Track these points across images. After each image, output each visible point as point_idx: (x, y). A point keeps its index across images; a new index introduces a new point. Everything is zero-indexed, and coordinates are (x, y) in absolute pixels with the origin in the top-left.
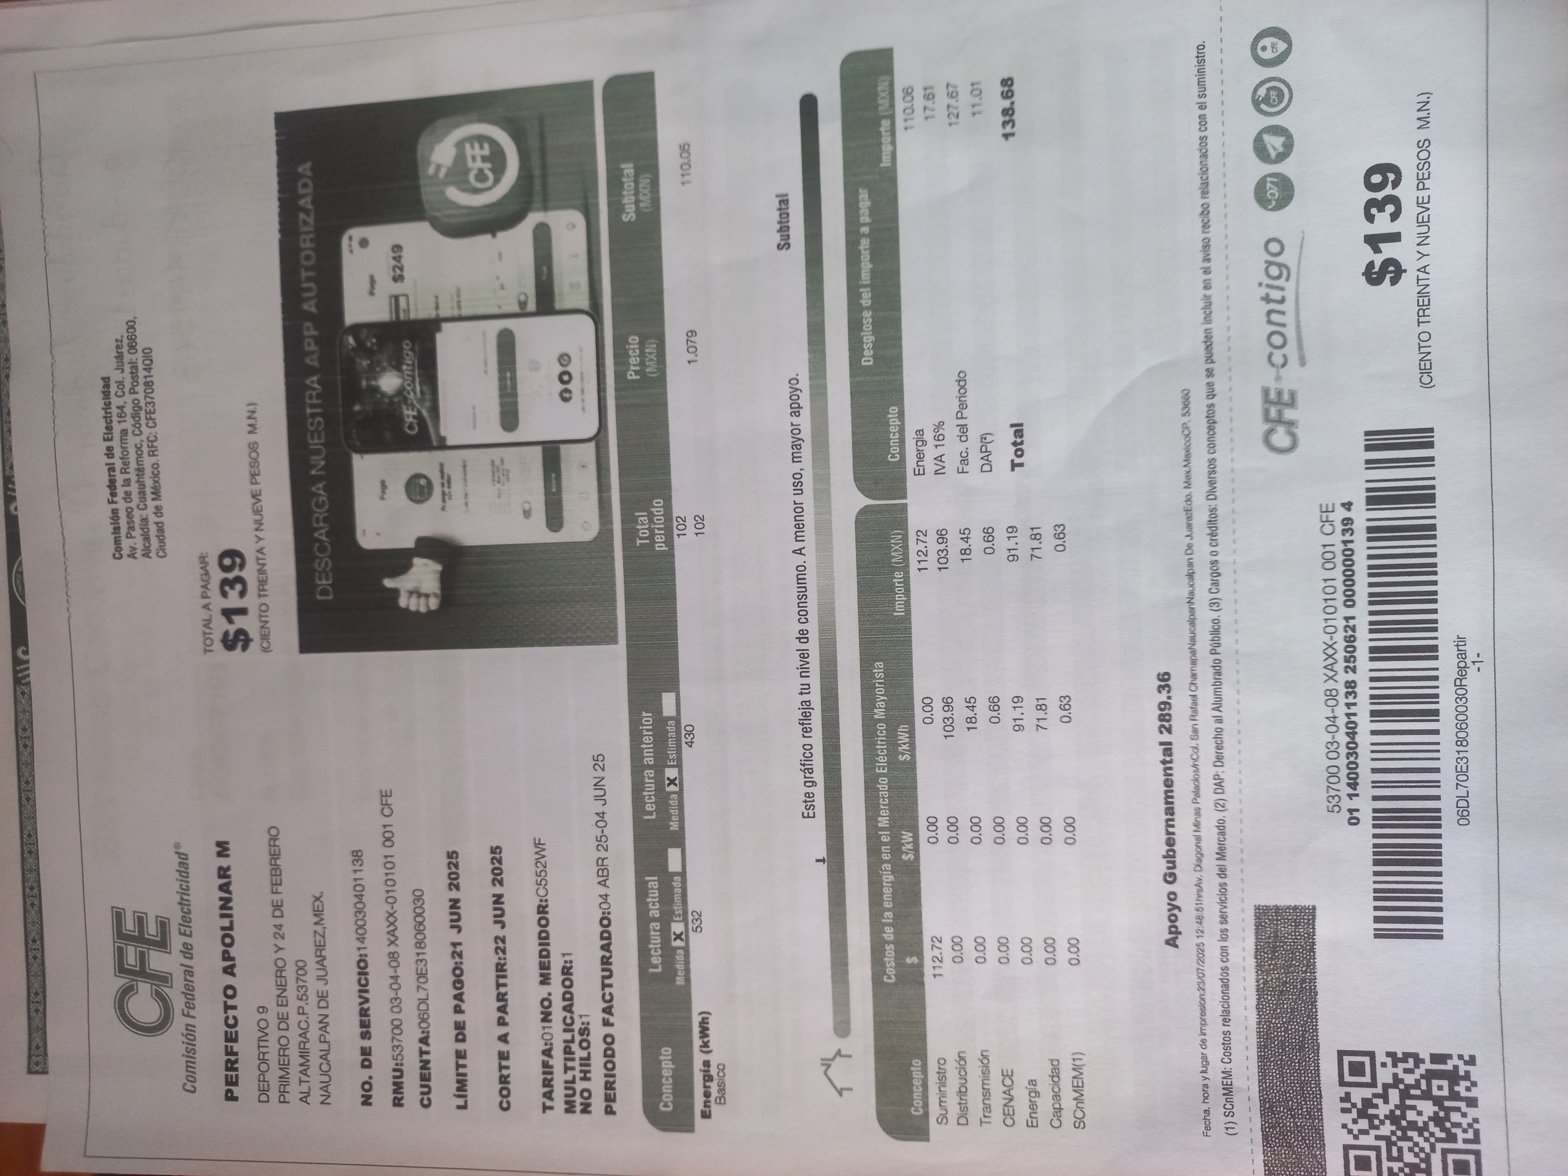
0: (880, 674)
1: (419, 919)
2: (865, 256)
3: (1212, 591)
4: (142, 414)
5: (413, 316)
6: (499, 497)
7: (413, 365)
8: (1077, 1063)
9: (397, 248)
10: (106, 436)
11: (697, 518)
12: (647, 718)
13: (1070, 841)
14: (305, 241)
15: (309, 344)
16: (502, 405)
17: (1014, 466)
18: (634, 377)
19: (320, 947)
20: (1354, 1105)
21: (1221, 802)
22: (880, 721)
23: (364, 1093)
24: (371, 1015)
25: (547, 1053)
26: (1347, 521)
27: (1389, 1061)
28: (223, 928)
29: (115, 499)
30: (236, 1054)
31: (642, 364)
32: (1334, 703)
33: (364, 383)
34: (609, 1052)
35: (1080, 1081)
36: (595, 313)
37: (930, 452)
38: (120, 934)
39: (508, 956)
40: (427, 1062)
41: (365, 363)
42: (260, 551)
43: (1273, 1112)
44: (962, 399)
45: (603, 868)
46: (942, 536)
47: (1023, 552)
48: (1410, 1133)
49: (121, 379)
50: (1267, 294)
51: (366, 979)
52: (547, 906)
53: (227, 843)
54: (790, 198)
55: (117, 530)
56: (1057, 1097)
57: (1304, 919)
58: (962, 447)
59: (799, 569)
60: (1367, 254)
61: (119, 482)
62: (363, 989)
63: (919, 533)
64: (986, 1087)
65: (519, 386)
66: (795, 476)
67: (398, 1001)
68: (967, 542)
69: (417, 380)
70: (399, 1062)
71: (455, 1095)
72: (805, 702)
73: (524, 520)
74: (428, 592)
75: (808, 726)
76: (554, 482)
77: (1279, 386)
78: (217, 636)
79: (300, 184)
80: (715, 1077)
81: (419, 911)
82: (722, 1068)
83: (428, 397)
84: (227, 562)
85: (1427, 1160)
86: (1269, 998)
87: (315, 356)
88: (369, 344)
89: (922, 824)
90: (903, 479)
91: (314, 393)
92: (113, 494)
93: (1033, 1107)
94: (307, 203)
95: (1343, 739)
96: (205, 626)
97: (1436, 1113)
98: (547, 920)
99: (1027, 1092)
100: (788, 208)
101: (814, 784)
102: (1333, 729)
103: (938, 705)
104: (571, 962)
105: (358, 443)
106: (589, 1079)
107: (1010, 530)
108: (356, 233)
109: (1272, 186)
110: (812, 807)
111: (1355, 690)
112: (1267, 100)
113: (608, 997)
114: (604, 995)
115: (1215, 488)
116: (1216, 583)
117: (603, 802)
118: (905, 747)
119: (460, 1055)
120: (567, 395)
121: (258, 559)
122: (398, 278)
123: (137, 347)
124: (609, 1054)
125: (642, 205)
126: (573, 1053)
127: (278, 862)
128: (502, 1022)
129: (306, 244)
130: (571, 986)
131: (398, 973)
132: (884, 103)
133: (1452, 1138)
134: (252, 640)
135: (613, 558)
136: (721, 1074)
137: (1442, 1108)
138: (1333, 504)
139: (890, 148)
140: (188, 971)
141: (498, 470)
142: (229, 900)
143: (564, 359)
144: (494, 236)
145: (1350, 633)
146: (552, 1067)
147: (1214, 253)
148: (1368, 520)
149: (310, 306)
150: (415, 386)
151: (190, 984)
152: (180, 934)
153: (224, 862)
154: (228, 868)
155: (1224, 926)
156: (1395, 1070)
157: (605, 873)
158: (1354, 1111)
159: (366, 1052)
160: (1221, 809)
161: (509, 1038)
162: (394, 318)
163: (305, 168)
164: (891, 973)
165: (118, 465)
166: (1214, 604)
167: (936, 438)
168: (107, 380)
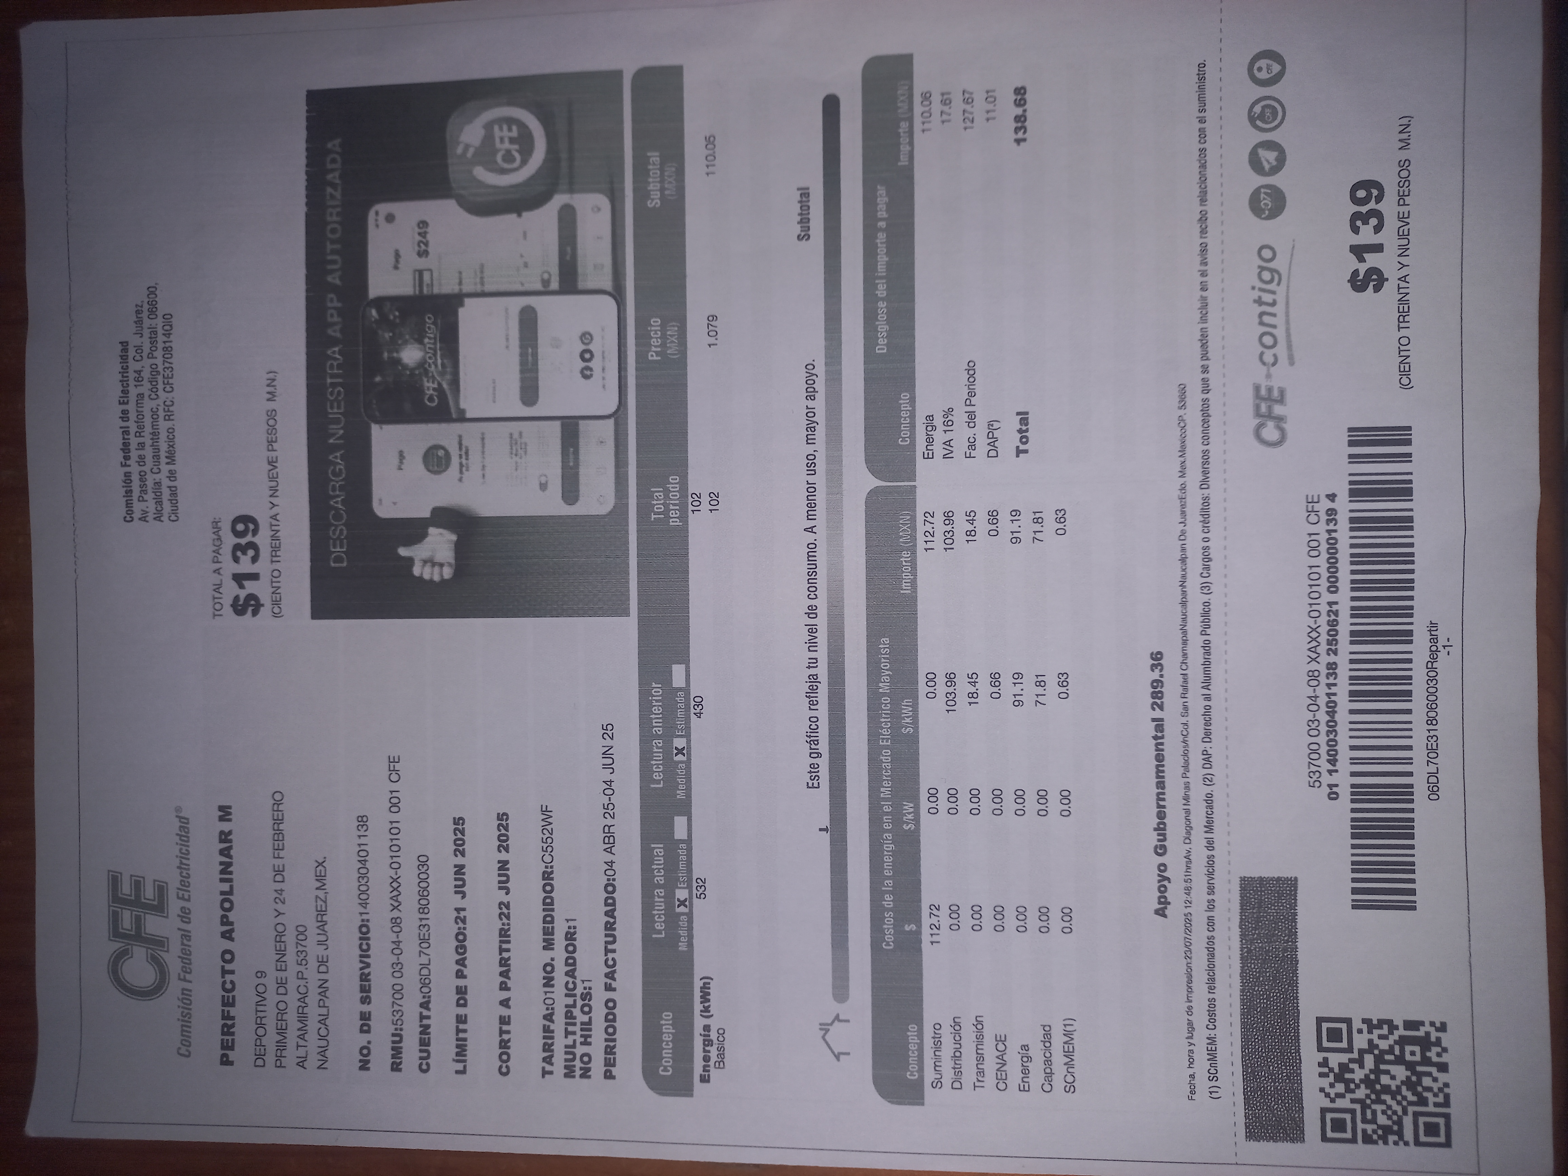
0: (886, 650)
1: (423, 885)
2: (882, 250)
3: (1203, 575)
4: (160, 378)
5: (436, 291)
6: (516, 469)
7: (435, 338)
8: (1068, 1028)
9: (423, 224)
10: (122, 400)
11: (712, 495)
12: (657, 689)
13: (1066, 813)
14: (331, 215)
15: (332, 316)
16: (522, 380)
17: (1019, 452)
18: (655, 358)
19: (321, 913)
20: (1331, 1070)
21: (1209, 777)
22: (884, 694)
23: (362, 1058)
24: (372, 980)
25: (549, 1017)
26: (1331, 512)
27: (1365, 1027)
28: (222, 893)
29: (128, 462)
30: (233, 1018)
31: (663, 345)
32: (1316, 683)
33: (386, 355)
34: (611, 1017)
35: (1071, 1046)
36: (618, 294)
37: (939, 437)
38: (116, 898)
39: (512, 922)
40: (428, 1027)
41: (387, 335)
42: (274, 517)
43: (1255, 1077)
44: (970, 387)
45: (609, 835)
46: (948, 517)
47: (1026, 535)
48: (1384, 1097)
49: (140, 344)
50: (1260, 297)
51: (368, 944)
52: (552, 872)
53: (230, 807)
54: (811, 191)
55: (129, 493)
56: (1048, 1061)
57: (1286, 891)
58: (970, 433)
59: (810, 546)
60: (1353, 263)
61: (133, 446)
62: (365, 954)
63: (927, 515)
64: (979, 1051)
65: (540, 363)
66: (809, 457)
67: (400, 966)
68: (972, 524)
69: (439, 353)
70: (399, 1027)
71: (454, 1060)
72: (813, 675)
73: (541, 493)
74: (442, 561)
75: (814, 699)
76: (571, 457)
77: (1269, 383)
78: (227, 601)
79: (328, 159)
80: (715, 1041)
81: (423, 876)
82: (721, 1032)
83: (448, 370)
84: (240, 527)
85: (1399, 1123)
86: (1253, 966)
87: (338, 327)
88: (392, 317)
89: (924, 796)
90: (913, 461)
91: (335, 364)
92: (127, 458)
93: (1025, 1071)
94: (334, 177)
95: (1323, 717)
96: (214, 590)
97: (1408, 1078)
98: (552, 885)
99: (1020, 1056)
100: (809, 201)
101: (819, 755)
102: (1314, 708)
103: (941, 680)
104: (575, 928)
105: (377, 414)
106: (590, 1044)
107: (1014, 513)
108: (384, 208)
109: (1266, 197)
110: (817, 778)
111: (1336, 671)
112: (1261, 117)
113: (610, 963)
114: (606, 961)
115: (1208, 478)
116: (1207, 568)
117: (611, 770)
118: (908, 720)
119: (461, 1020)
120: (588, 373)
121: (272, 525)
122: (423, 254)
123: (156, 313)
124: (611, 1019)
125: (667, 192)
126: (575, 1018)
127: (281, 827)
128: (504, 987)
129: (333, 217)
130: (574, 951)
131: (400, 939)
132: (903, 107)
133: (1423, 1102)
134: (263, 605)
135: (627, 532)
136: (721, 1039)
137: (1414, 1072)
138: (1319, 496)
139: (908, 148)
140: (186, 936)
141: (516, 443)
142: (230, 864)
143: (586, 337)
144: (520, 215)
145: (1333, 617)
146: (553, 1032)
147: (1211, 257)
148: (1351, 511)
149: (334, 278)
150: (436, 359)
151: (187, 948)
152: (178, 898)
153: (226, 826)
154: (230, 833)
155: (1211, 897)
156: (1370, 1036)
157: (611, 840)
158: (1332, 1075)
159: (365, 1017)
160: (1208, 783)
161: (510, 1003)
162: (417, 292)
163: (334, 144)
164: (889, 940)
165: (133, 429)
166: (1206, 588)
167: (945, 423)
168: (125, 344)
